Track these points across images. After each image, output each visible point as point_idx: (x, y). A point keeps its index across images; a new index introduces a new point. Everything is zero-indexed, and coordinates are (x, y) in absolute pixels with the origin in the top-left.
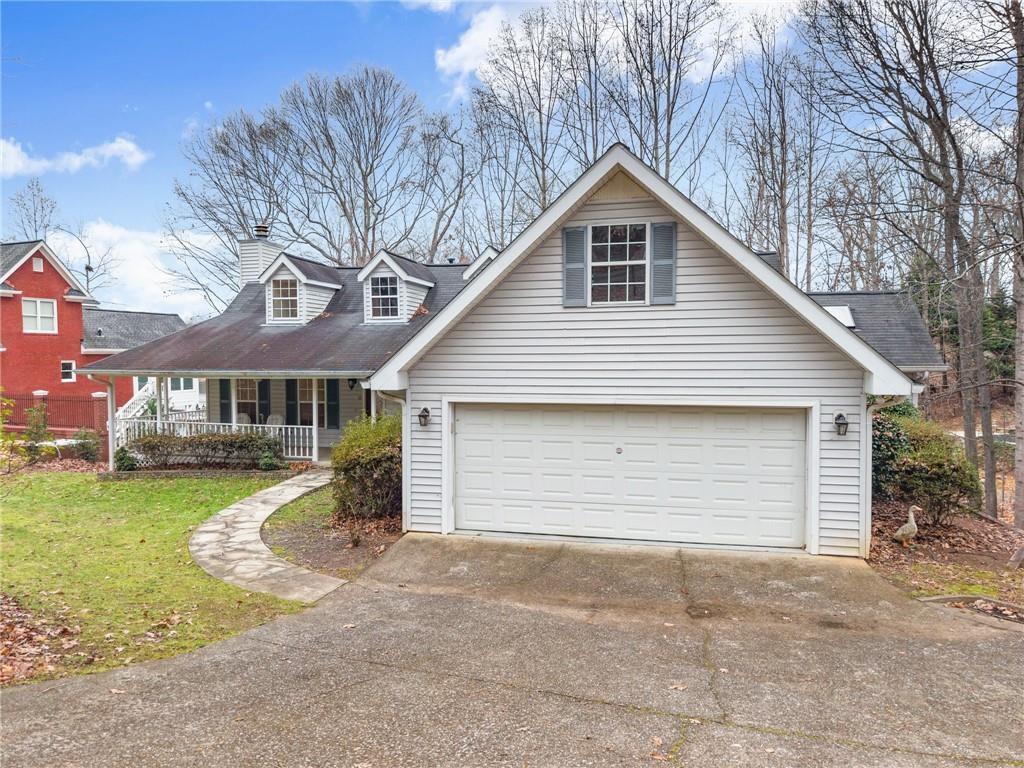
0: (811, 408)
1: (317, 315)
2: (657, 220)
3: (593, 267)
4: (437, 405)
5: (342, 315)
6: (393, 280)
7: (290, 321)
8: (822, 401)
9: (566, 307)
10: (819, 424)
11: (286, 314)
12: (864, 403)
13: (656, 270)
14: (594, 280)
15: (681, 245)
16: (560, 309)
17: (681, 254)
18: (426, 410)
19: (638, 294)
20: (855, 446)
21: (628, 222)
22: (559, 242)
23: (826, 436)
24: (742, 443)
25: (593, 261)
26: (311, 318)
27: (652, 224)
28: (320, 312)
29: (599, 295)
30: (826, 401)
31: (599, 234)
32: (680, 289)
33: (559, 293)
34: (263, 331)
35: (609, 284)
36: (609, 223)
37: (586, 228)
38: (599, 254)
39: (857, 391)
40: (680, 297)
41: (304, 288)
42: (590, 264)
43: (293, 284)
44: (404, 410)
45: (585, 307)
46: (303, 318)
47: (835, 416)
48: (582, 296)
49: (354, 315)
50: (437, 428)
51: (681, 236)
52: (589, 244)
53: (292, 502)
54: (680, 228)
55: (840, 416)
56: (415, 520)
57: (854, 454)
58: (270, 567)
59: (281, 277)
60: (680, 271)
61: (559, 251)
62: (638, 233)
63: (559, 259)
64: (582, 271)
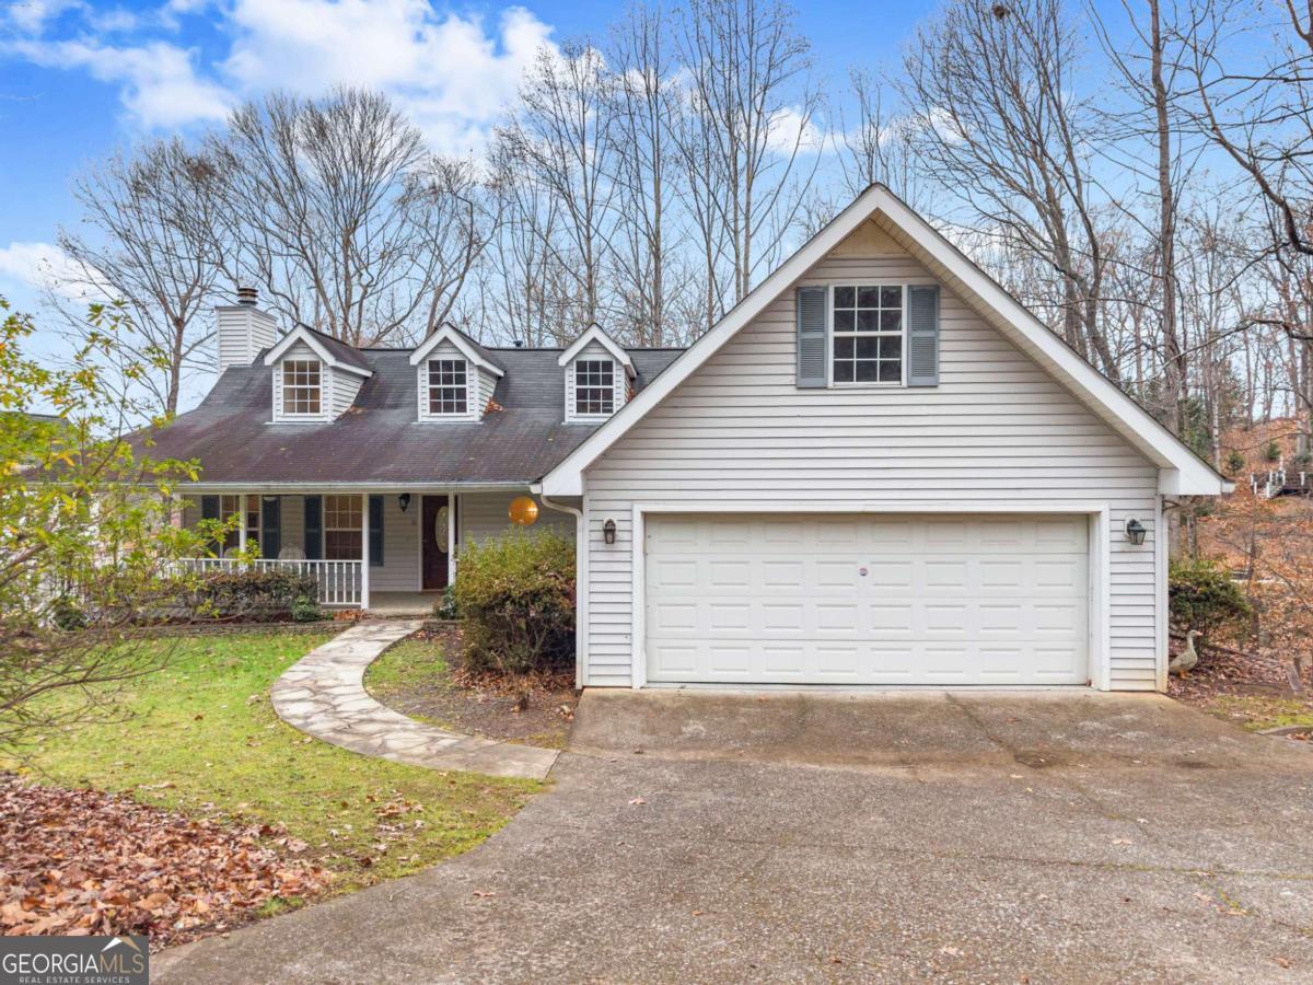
0: (1098, 513)
1: (344, 410)
2: (915, 282)
3: (836, 339)
4: (626, 516)
5: (382, 412)
6: (461, 365)
7: (308, 418)
8: (1112, 503)
9: (799, 389)
10: (1107, 532)
11: (302, 408)
12: (1159, 508)
13: (914, 342)
14: (837, 355)
15: (944, 314)
16: (792, 390)
17: (944, 324)
18: (610, 522)
19: (892, 371)
20: (1149, 557)
21: (880, 283)
22: (791, 305)
23: (1117, 547)
24: (1017, 558)
25: (836, 330)
26: (338, 414)
27: (910, 287)
28: (346, 407)
29: (843, 372)
30: (1116, 504)
31: (844, 296)
32: (943, 367)
33: (791, 369)
34: (273, 431)
35: (855, 359)
36: (856, 283)
37: (827, 288)
38: (843, 321)
39: (1150, 492)
40: (943, 378)
41: (330, 373)
42: (832, 334)
43: (315, 367)
44: (580, 523)
45: (825, 388)
46: (328, 414)
47: (1127, 522)
48: (822, 375)
49: (397, 411)
50: (626, 546)
51: (944, 302)
52: (831, 309)
53: (377, 659)
54: (944, 293)
55: (1133, 523)
56: (594, 671)
57: (1149, 568)
58: (434, 740)
59: (295, 358)
60: (943, 346)
61: (791, 316)
62: (892, 297)
63: (791, 327)
64: (823, 342)
